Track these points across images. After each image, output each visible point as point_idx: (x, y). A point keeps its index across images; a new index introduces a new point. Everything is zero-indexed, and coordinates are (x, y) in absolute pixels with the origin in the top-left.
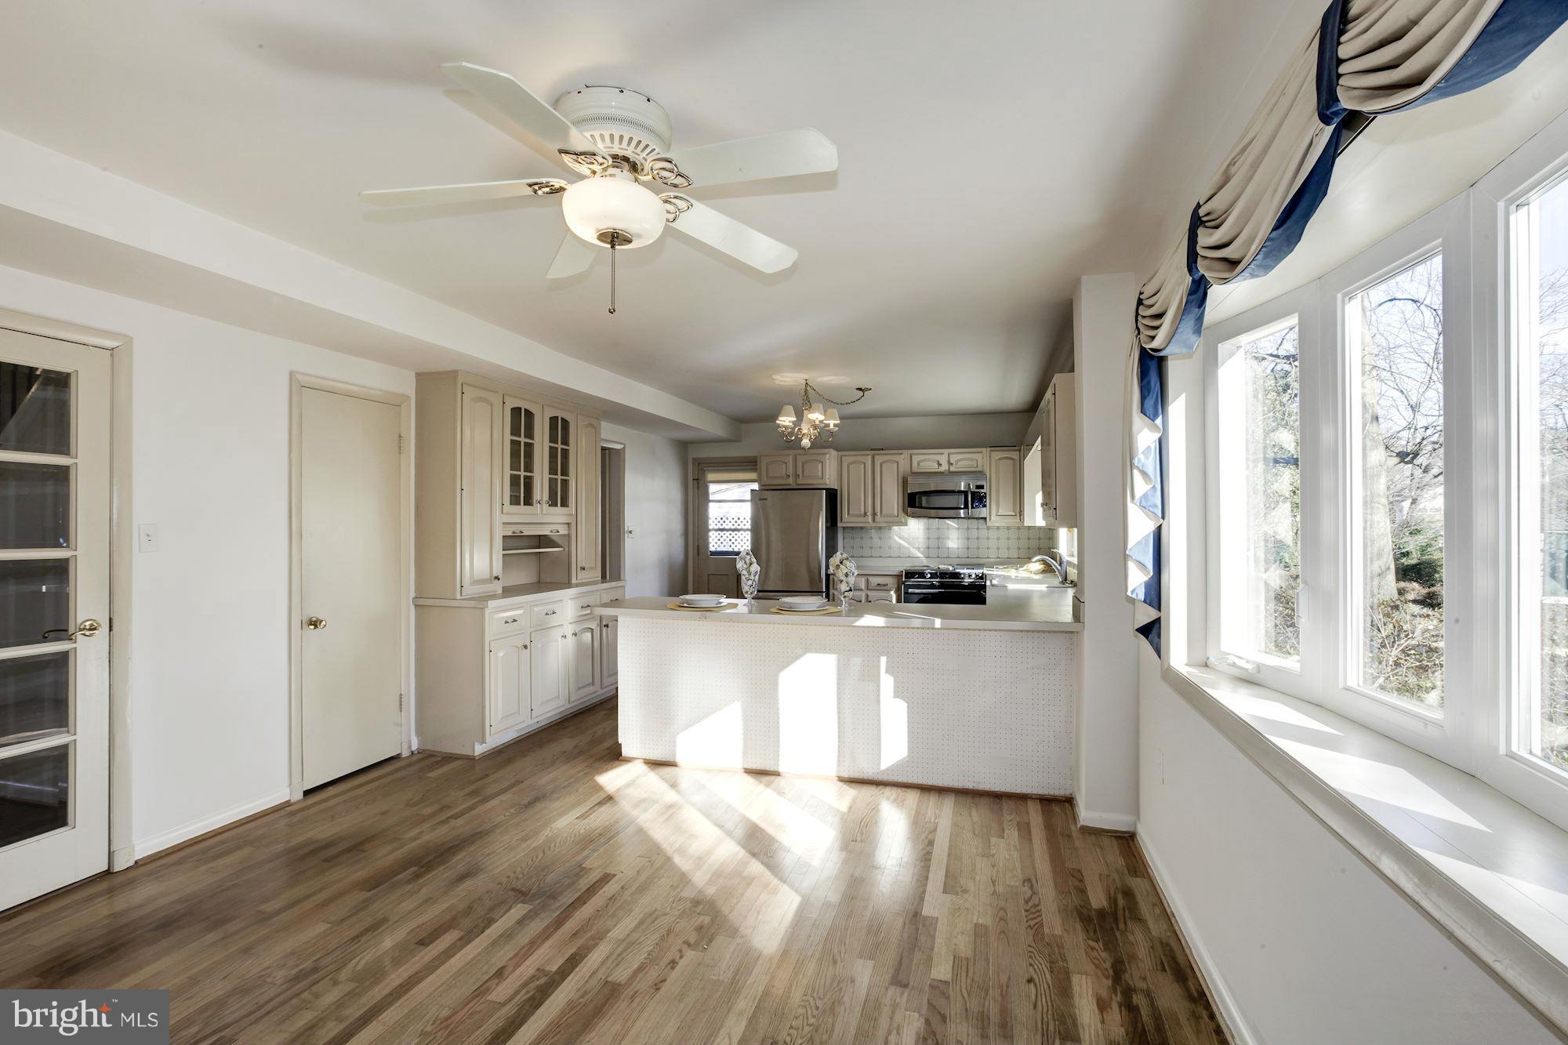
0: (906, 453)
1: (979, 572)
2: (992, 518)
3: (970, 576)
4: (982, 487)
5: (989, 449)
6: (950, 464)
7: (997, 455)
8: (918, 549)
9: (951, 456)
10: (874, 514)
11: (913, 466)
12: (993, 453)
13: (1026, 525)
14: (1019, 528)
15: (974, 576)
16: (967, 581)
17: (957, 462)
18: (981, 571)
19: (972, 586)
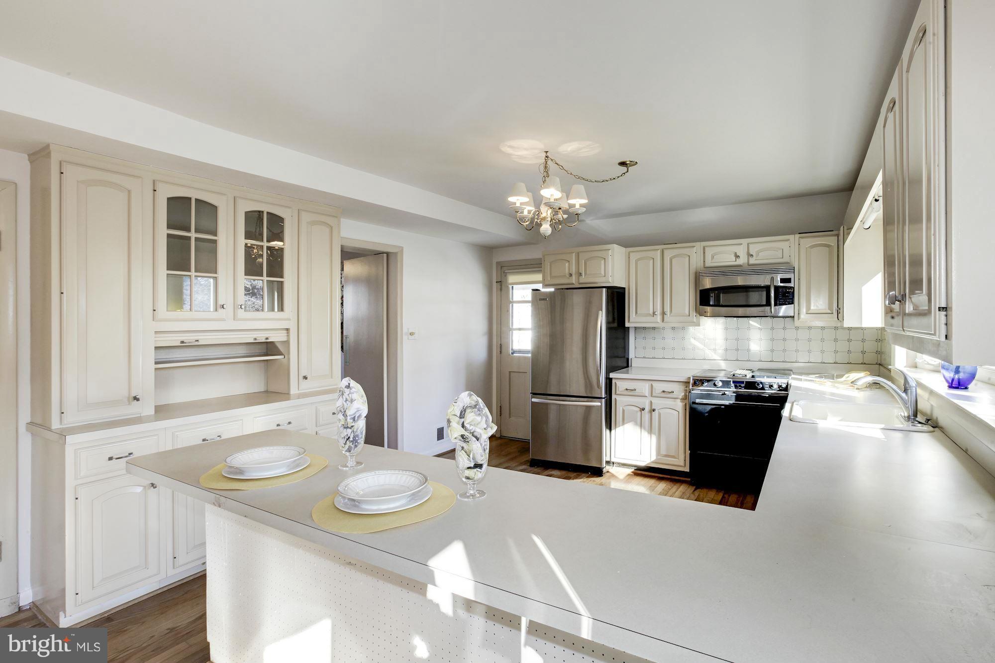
0: (699, 245)
1: (783, 381)
2: (802, 316)
3: (771, 386)
4: (788, 280)
5: (797, 236)
6: (750, 255)
7: (809, 241)
8: (715, 350)
9: (751, 246)
10: (663, 313)
11: (706, 261)
12: (802, 241)
13: (845, 326)
14: (836, 328)
15: (775, 386)
16: (768, 392)
17: (758, 253)
18: (785, 381)
19: (772, 398)
